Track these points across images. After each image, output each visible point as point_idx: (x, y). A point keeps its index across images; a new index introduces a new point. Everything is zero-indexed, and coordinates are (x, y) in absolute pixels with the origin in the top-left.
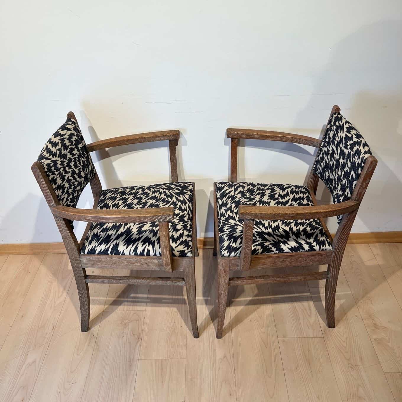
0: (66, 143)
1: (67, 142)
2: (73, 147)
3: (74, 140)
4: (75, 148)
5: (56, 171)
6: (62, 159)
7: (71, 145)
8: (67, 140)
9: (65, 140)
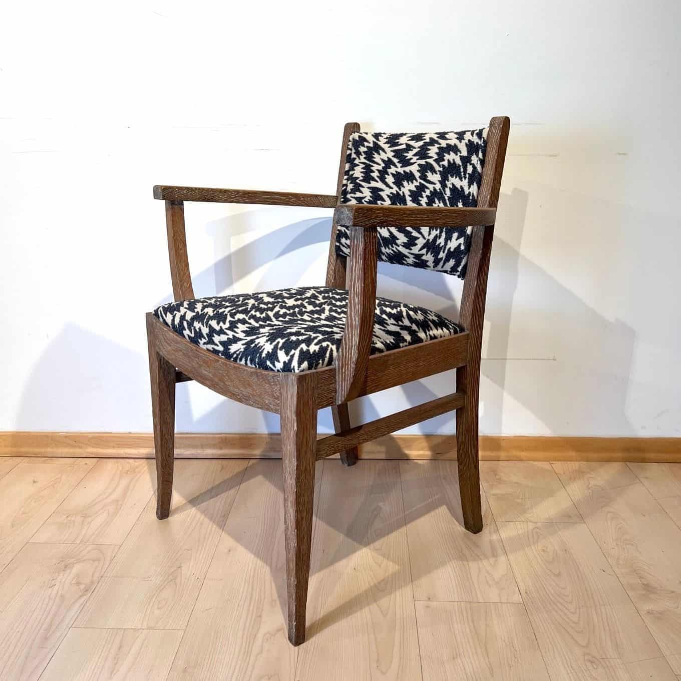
0: (430, 150)
1: (433, 151)
2: (437, 168)
3: (449, 161)
4: (438, 173)
5: (364, 156)
6: (395, 160)
7: (436, 160)
8: (439, 148)
9: (434, 146)
